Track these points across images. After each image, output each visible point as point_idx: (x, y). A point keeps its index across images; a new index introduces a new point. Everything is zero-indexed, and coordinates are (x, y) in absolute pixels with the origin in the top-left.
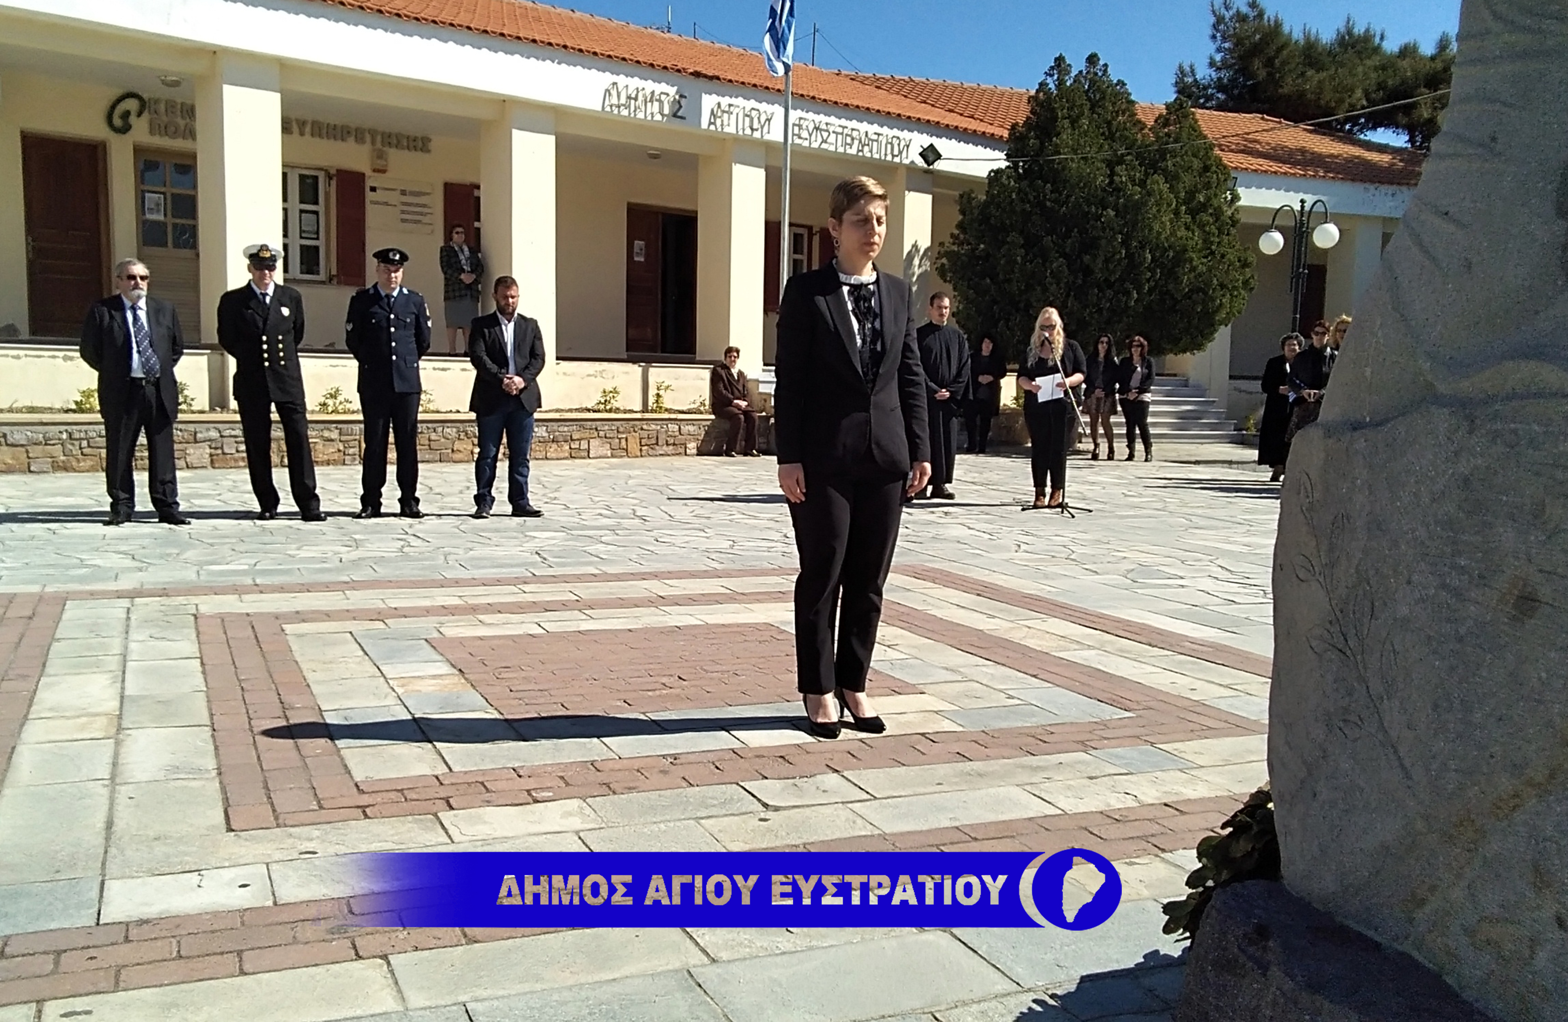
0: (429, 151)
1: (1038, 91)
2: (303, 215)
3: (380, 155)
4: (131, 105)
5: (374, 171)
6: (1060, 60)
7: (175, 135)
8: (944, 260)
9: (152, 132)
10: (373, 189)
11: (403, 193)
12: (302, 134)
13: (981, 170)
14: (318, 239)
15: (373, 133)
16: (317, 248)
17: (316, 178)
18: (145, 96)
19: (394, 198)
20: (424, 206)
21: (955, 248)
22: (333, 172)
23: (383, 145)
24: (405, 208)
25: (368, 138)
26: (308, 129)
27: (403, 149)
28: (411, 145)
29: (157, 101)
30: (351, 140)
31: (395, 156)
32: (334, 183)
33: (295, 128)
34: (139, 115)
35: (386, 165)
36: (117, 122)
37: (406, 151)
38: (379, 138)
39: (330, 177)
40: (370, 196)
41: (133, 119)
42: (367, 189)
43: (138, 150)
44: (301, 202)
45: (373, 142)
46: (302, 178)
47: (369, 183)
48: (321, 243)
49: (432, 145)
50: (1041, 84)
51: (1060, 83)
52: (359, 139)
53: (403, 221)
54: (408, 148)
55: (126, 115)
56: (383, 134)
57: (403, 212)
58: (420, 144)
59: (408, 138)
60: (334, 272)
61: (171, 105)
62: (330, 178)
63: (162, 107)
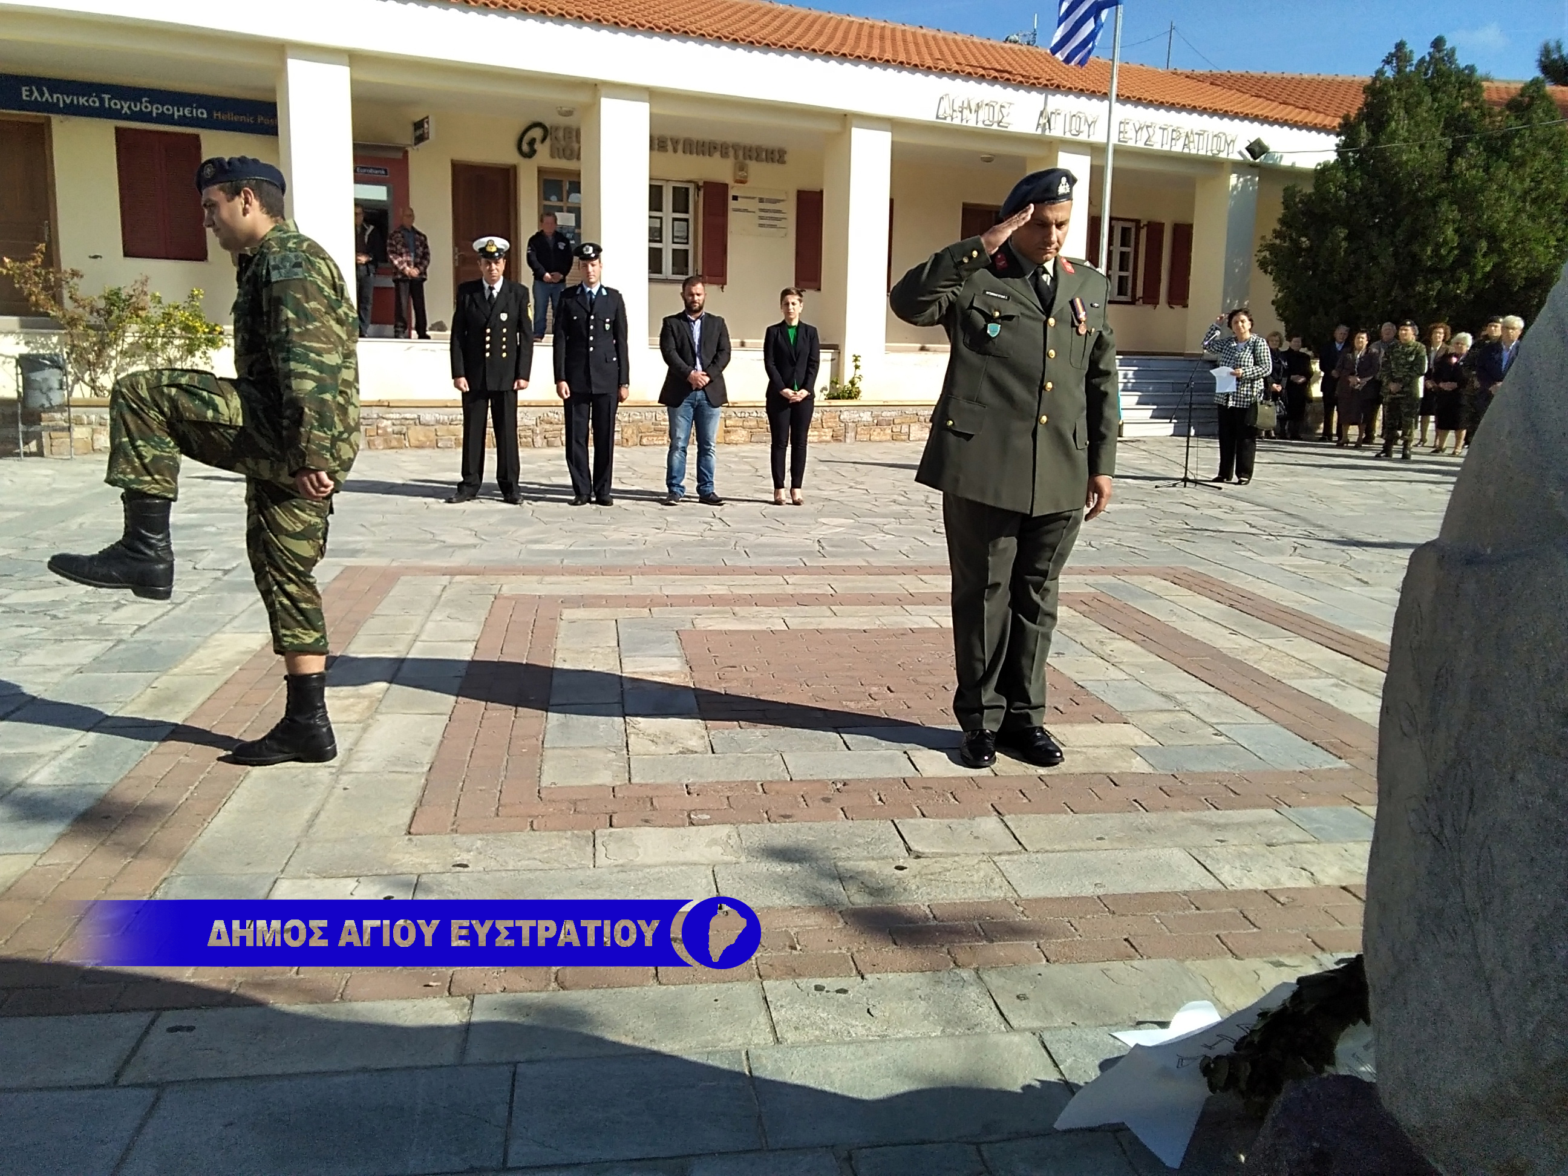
0: (784, 162)
1: (1375, 80)
2: (676, 223)
3: (742, 168)
4: (537, 133)
5: (737, 181)
6: (1400, 46)
7: (569, 158)
8: (1267, 253)
9: (552, 156)
10: (735, 198)
11: (761, 200)
12: (675, 151)
13: (1309, 162)
14: (687, 243)
15: (736, 147)
16: (686, 251)
17: (687, 189)
18: (547, 125)
19: (754, 205)
20: (779, 211)
21: (1278, 241)
22: (701, 184)
23: (745, 158)
24: (763, 214)
25: (731, 153)
26: (680, 147)
27: (762, 161)
28: (769, 156)
29: (557, 129)
30: (717, 155)
31: (753, 166)
32: (701, 193)
33: (670, 147)
34: (543, 140)
35: (746, 177)
36: (525, 148)
37: (764, 164)
38: (741, 153)
39: (698, 188)
40: (732, 204)
41: (538, 146)
42: (730, 198)
43: (541, 171)
44: (674, 211)
45: (736, 157)
46: (674, 188)
47: (732, 193)
48: (690, 247)
49: (786, 158)
50: (1377, 72)
51: (1399, 71)
52: (725, 155)
53: (761, 225)
54: (767, 160)
55: (532, 142)
56: (744, 148)
57: (761, 218)
58: (777, 157)
59: (767, 151)
60: (700, 273)
61: (568, 130)
62: (699, 190)
63: (561, 134)
